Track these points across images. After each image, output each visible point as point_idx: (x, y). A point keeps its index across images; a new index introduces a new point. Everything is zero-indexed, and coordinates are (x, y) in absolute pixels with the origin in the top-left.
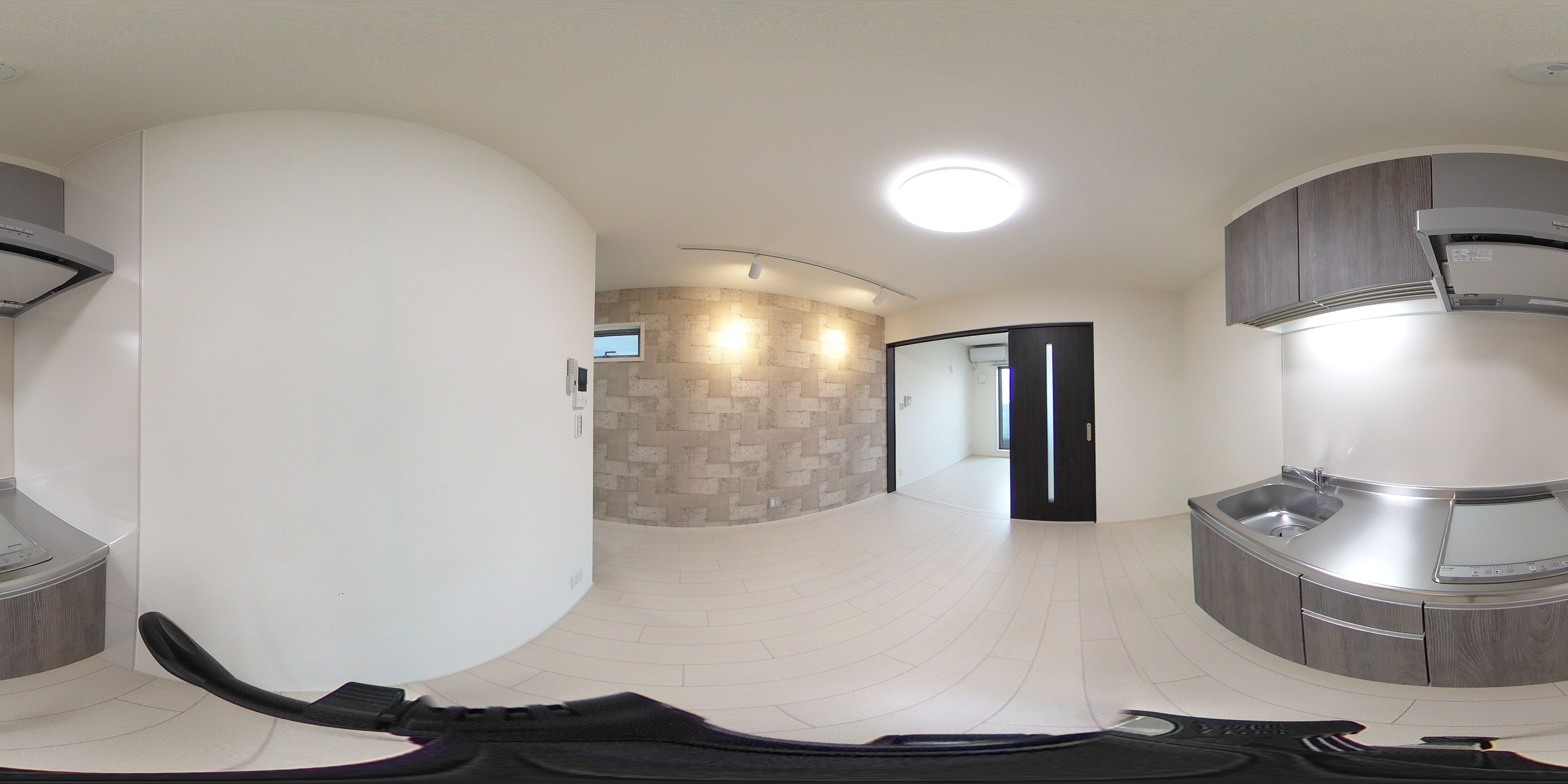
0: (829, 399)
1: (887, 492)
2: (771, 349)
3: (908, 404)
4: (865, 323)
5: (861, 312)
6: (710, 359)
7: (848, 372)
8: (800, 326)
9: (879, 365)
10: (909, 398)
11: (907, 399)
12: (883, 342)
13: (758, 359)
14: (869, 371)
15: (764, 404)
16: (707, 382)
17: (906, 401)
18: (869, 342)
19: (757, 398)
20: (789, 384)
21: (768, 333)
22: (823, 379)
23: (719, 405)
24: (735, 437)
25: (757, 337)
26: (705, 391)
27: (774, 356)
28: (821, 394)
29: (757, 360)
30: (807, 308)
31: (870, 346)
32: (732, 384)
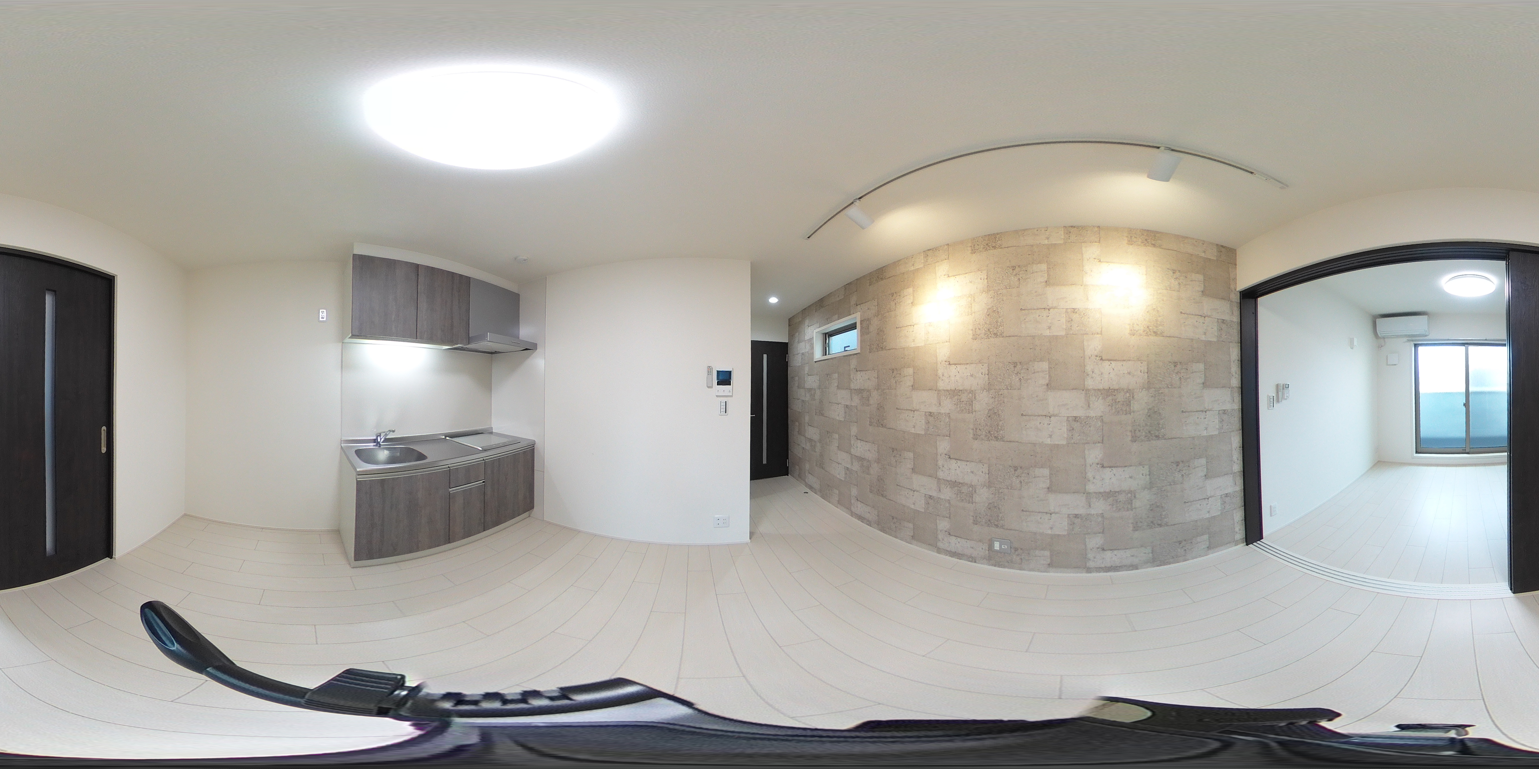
0: (1109, 393)
1: (1245, 543)
2: (992, 313)
3: (1283, 398)
4: (1192, 255)
5: (1181, 238)
6: (914, 340)
7: (1153, 338)
8: (1044, 267)
9: (1224, 326)
10: (1287, 386)
11: (1281, 389)
12: (1232, 287)
13: (972, 330)
14: (1203, 338)
15: (983, 401)
16: (910, 371)
17: (1280, 393)
18: (1203, 286)
19: (971, 392)
20: (1025, 367)
21: (988, 289)
22: (1096, 353)
23: (924, 401)
24: (943, 446)
25: (970, 299)
26: (910, 383)
27: (997, 322)
28: (1090, 383)
29: (971, 332)
30: (1058, 238)
31: (1204, 293)
32: (939, 372)
